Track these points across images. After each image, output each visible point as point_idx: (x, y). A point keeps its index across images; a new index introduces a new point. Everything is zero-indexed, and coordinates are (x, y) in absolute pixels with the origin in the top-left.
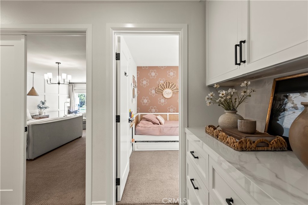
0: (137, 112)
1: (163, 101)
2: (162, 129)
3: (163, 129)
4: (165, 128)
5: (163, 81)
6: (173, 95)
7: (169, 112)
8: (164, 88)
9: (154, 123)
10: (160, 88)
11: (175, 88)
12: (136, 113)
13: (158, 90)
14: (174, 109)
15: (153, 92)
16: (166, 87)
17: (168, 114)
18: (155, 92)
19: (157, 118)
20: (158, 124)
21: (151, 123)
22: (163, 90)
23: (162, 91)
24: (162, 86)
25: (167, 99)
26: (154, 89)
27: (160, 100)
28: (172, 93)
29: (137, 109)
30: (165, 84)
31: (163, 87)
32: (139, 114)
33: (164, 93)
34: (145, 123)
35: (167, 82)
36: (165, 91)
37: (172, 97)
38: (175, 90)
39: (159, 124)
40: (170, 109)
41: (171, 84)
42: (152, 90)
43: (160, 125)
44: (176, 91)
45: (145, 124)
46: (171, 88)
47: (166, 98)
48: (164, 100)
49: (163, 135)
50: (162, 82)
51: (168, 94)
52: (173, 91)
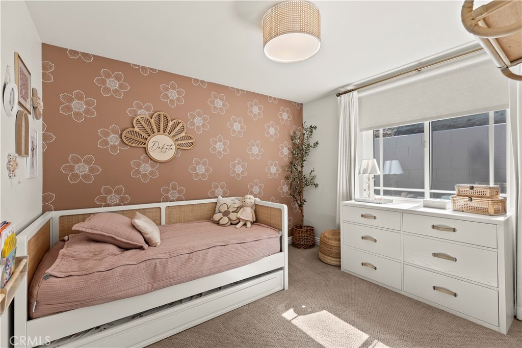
0: (45, 210)
1: (146, 168)
2: (158, 265)
3: (164, 267)
4: (171, 260)
5: (147, 109)
6: (176, 153)
7: (167, 200)
8: (150, 132)
9: (125, 247)
10: (136, 129)
11: (183, 134)
12: (40, 211)
13: (130, 136)
14: (180, 192)
15: (113, 139)
16: (156, 130)
17: (163, 206)
18: (117, 142)
19: (134, 227)
20: (141, 248)
21: (112, 249)
22: (146, 136)
23: (143, 141)
24: (144, 124)
25: (161, 163)
26: (115, 132)
27: (139, 165)
28: (173, 147)
29: (45, 199)
30: (152, 121)
31: (147, 128)
32: (55, 215)
33: (150, 145)
34: (85, 255)
35: (159, 115)
36: (152, 140)
37: (173, 158)
38: (183, 139)
39: (146, 246)
40: (167, 191)
41: (171, 123)
42: (107, 134)
43: (149, 252)
44: (185, 142)
45: (85, 260)
46: (173, 134)
47: (156, 161)
48: (152, 167)
49: (164, 287)
50: (143, 113)
51: (162, 149)
52: (177, 143)
